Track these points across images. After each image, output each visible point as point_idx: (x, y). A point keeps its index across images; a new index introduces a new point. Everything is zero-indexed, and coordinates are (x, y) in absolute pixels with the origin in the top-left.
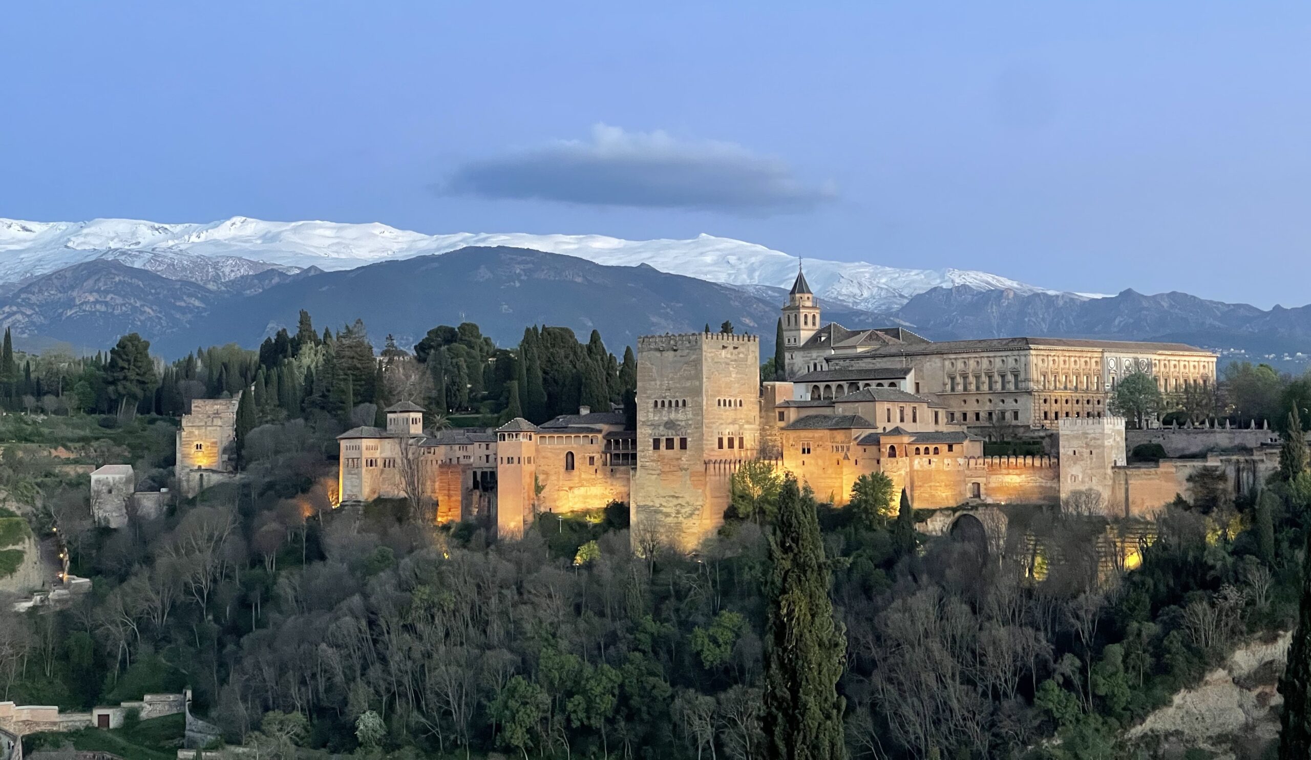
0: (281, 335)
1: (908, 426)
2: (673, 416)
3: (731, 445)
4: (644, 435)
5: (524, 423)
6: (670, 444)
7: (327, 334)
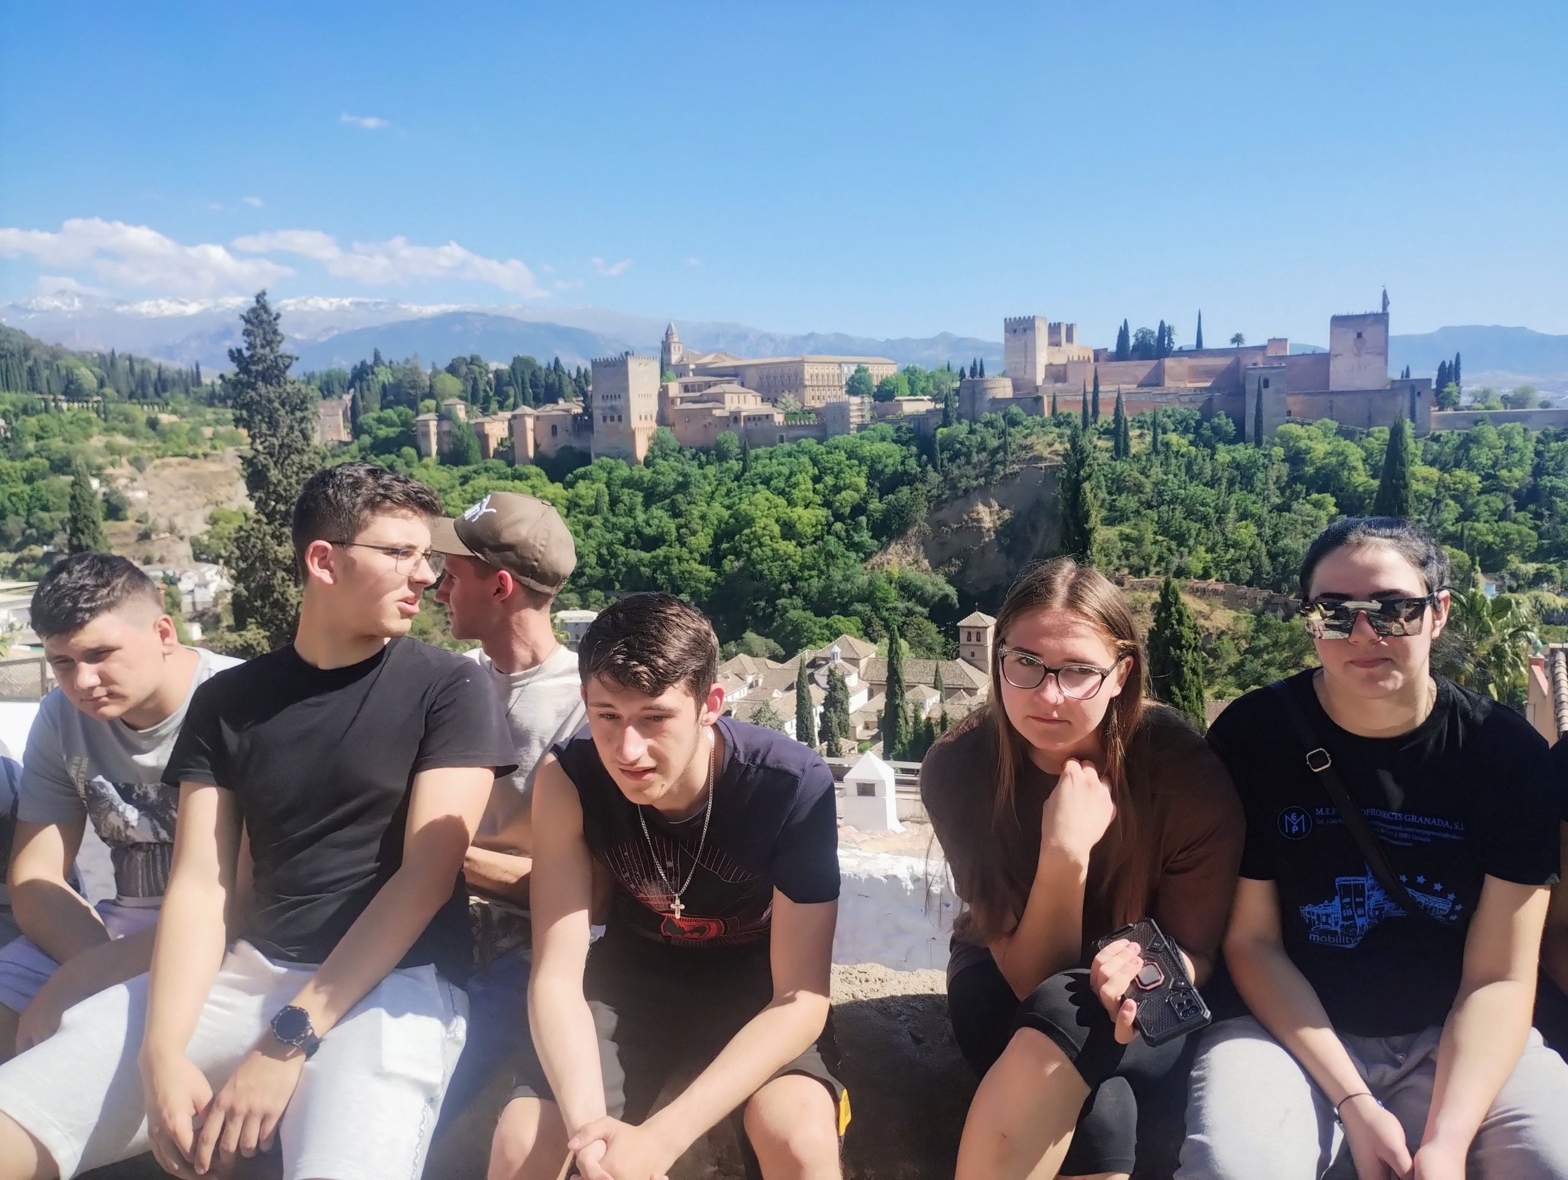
0: (363, 363)
1: (743, 406)
2: (614, 403)
3: (646, 418)
4: (597, 414)
5: (527, 409)
6: (612, 419)
7: (391, 362)
